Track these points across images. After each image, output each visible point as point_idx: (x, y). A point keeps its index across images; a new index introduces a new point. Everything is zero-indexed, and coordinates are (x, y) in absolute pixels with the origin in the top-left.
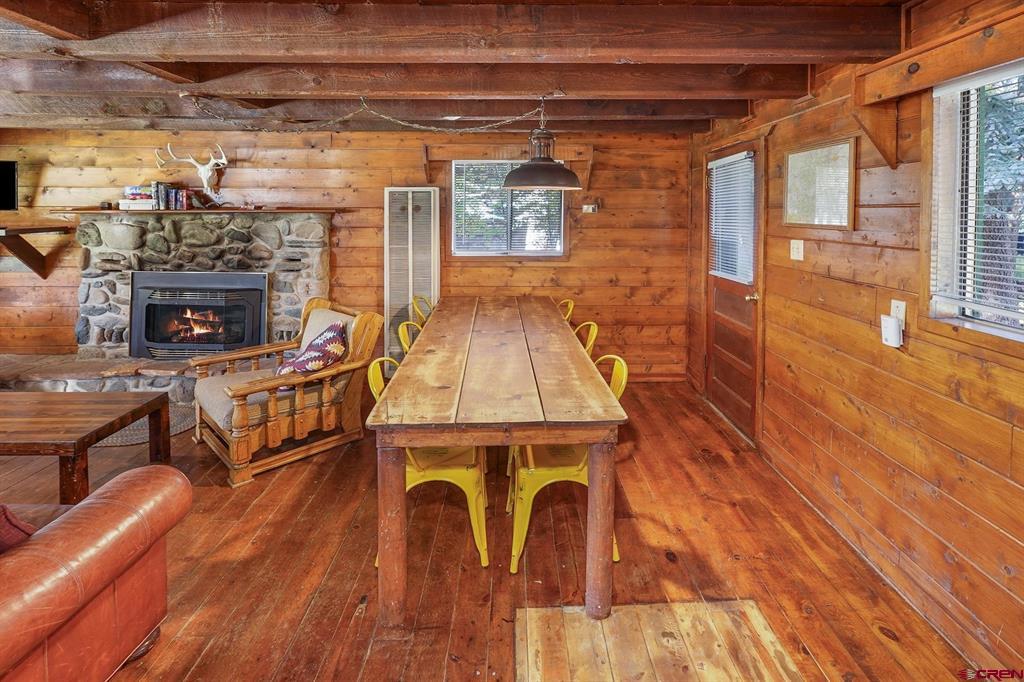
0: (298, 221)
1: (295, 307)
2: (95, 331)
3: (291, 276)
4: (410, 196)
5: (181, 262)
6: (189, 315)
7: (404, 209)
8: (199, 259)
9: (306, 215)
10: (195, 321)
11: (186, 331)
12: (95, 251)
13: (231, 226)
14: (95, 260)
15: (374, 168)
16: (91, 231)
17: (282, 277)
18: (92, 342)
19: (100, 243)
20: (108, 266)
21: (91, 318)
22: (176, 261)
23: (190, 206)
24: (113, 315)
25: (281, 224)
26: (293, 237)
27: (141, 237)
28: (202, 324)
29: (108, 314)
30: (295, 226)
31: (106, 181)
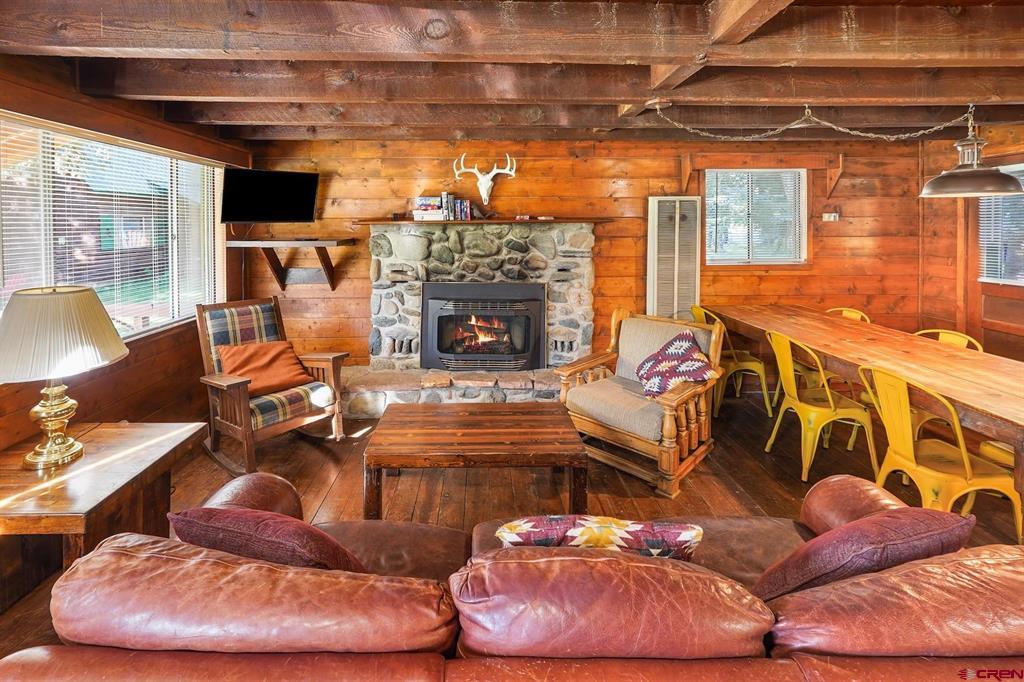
0: (572, 230)
1: (568, 317)
2: (387, 342)
3: (565, 286)
4: (678, 205)
5: (464, 272)
6: (473, 321)
7: (672, 218)
8: (481, 269)
9: (578, 225)
10: (480, 328)
11: (471, 338)
12: (386, 262)
13: (510, 237)
14: (385, 271)
15: (632, 178)
16: (383, 242)
17: (557, 287)
18: (385, 352)
19: (391, 253)
20: (399, 277)
21: (381, 329)
22: (460, 272)
23: (473, 217)
24: (402, 326)
25: (555, 233)
26: (566, 247)
27: (428, 248)
28: (487, 331)
29: (398, 325)
30: (568, 236)
31: (389, 192)
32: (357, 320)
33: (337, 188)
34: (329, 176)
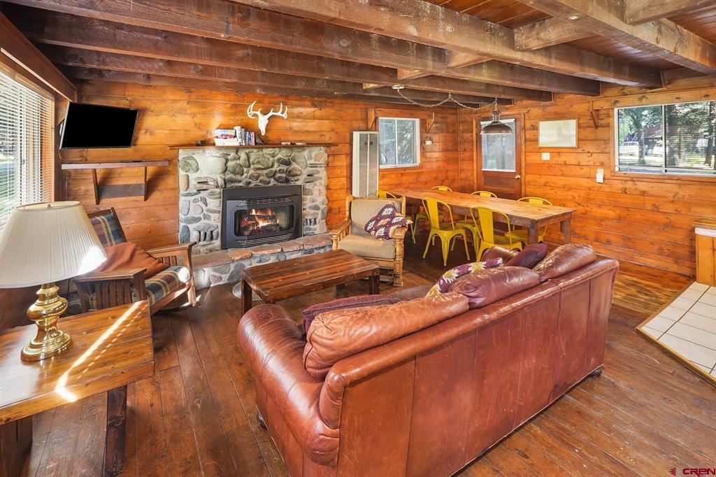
0: (316, 151)
1: (314, 204)
2: (194, 235)
3: (312, 184)
4: (368, 136)
5: (250, 180)
6: (254, 213)
7: (366, 144)
8: (261, 178)
9: (319, 148)
10: (260, 217)
11: (253, 225)
12: (193, 176)
13: (279, 156)
14: (193, 183)
15: (344, 120)
16: (191, 162)
17: (308, 186)
19: (198, 170)
20: (205, 186)
21: (189, 226)
22: (247, 180)
23: (256, 143)
24: (206, 221)
25: (306, 153)
26: (312, 162)
27: (225, 165)
28: (264, 218)
29: (203, 221)
30: (313, 155)
31: (194, 125)
32: (166, 222)
33: (150, 121)
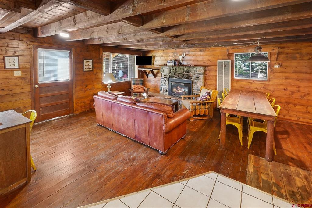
0: (198, 68)
1: (198, 88)
2: (163, 89)
3: (197, 81)
4: (224, 62)
6: (178, 88)
7: (222, 66)
8: (180, 76)
9: (200, 67)
12: (163, 73)
13: (185, 69)
14: (163, 75)
15: (215, 56)
16: (162, 70)
17: (195, 81)
18: (162, 91)
20: (165, 77)
21: (162, 87)
22: (176, 76)
23: (178, 65)
24: (165, 86)
25: (195, 69)
26: (197, 72)
27: (170, 71)
30: (198, 70)
31: (164, 60)
32: (158, 85)
33: (156, 59)
34: (154, 57)
